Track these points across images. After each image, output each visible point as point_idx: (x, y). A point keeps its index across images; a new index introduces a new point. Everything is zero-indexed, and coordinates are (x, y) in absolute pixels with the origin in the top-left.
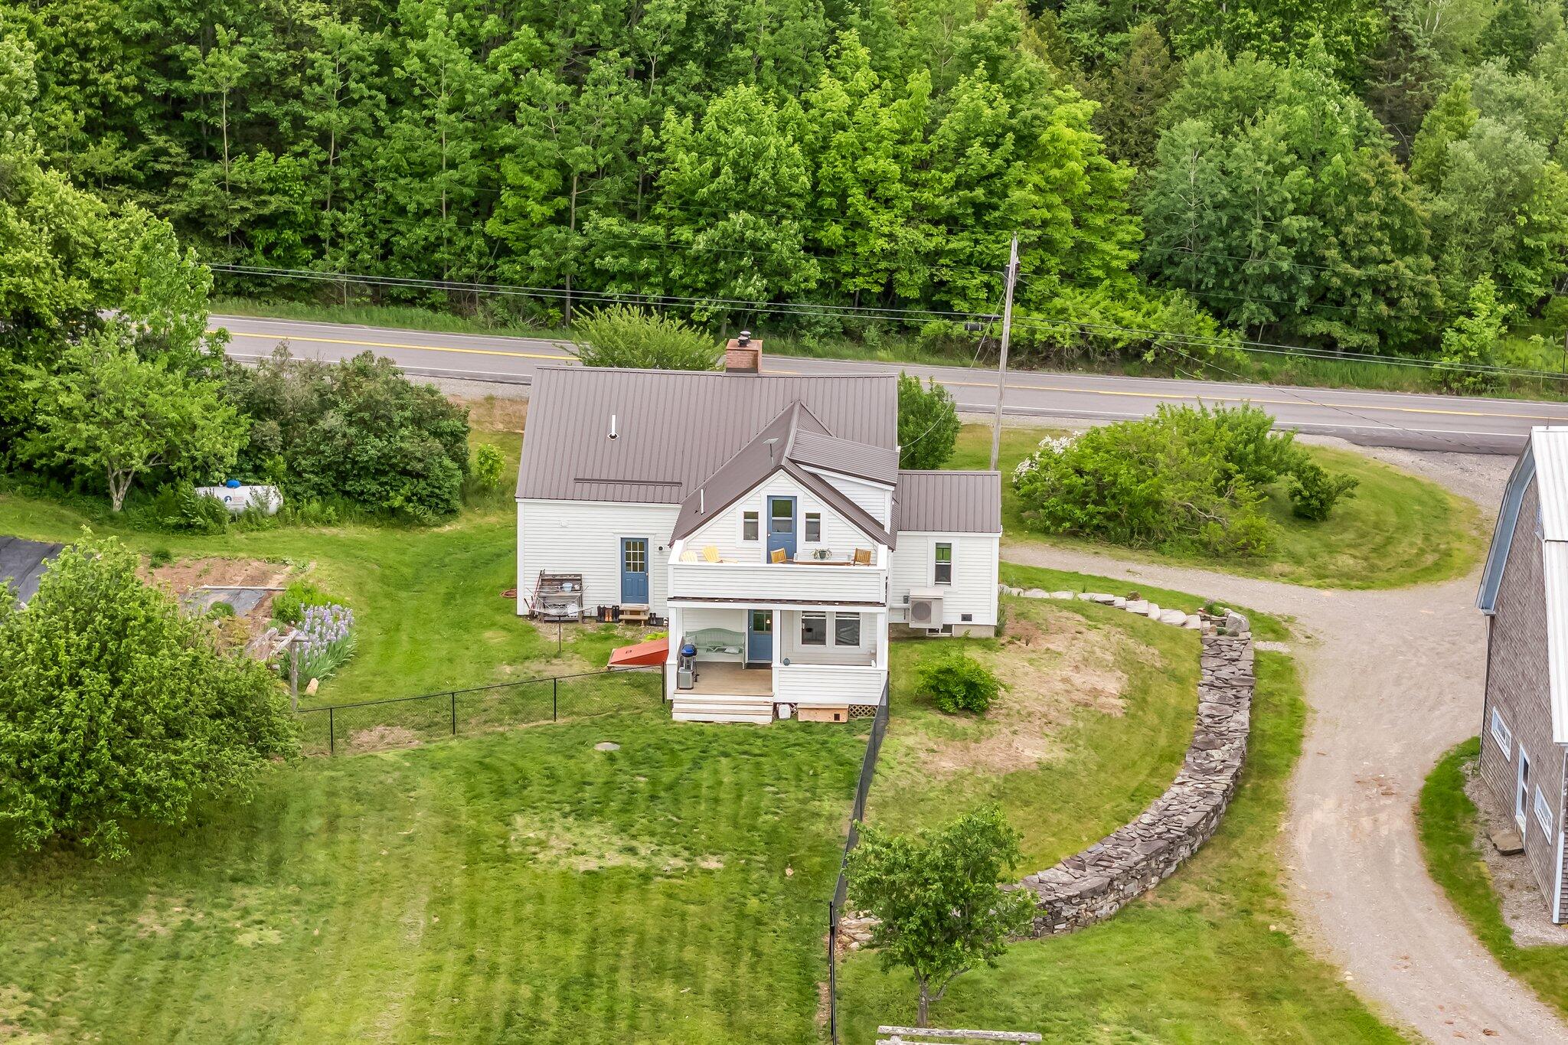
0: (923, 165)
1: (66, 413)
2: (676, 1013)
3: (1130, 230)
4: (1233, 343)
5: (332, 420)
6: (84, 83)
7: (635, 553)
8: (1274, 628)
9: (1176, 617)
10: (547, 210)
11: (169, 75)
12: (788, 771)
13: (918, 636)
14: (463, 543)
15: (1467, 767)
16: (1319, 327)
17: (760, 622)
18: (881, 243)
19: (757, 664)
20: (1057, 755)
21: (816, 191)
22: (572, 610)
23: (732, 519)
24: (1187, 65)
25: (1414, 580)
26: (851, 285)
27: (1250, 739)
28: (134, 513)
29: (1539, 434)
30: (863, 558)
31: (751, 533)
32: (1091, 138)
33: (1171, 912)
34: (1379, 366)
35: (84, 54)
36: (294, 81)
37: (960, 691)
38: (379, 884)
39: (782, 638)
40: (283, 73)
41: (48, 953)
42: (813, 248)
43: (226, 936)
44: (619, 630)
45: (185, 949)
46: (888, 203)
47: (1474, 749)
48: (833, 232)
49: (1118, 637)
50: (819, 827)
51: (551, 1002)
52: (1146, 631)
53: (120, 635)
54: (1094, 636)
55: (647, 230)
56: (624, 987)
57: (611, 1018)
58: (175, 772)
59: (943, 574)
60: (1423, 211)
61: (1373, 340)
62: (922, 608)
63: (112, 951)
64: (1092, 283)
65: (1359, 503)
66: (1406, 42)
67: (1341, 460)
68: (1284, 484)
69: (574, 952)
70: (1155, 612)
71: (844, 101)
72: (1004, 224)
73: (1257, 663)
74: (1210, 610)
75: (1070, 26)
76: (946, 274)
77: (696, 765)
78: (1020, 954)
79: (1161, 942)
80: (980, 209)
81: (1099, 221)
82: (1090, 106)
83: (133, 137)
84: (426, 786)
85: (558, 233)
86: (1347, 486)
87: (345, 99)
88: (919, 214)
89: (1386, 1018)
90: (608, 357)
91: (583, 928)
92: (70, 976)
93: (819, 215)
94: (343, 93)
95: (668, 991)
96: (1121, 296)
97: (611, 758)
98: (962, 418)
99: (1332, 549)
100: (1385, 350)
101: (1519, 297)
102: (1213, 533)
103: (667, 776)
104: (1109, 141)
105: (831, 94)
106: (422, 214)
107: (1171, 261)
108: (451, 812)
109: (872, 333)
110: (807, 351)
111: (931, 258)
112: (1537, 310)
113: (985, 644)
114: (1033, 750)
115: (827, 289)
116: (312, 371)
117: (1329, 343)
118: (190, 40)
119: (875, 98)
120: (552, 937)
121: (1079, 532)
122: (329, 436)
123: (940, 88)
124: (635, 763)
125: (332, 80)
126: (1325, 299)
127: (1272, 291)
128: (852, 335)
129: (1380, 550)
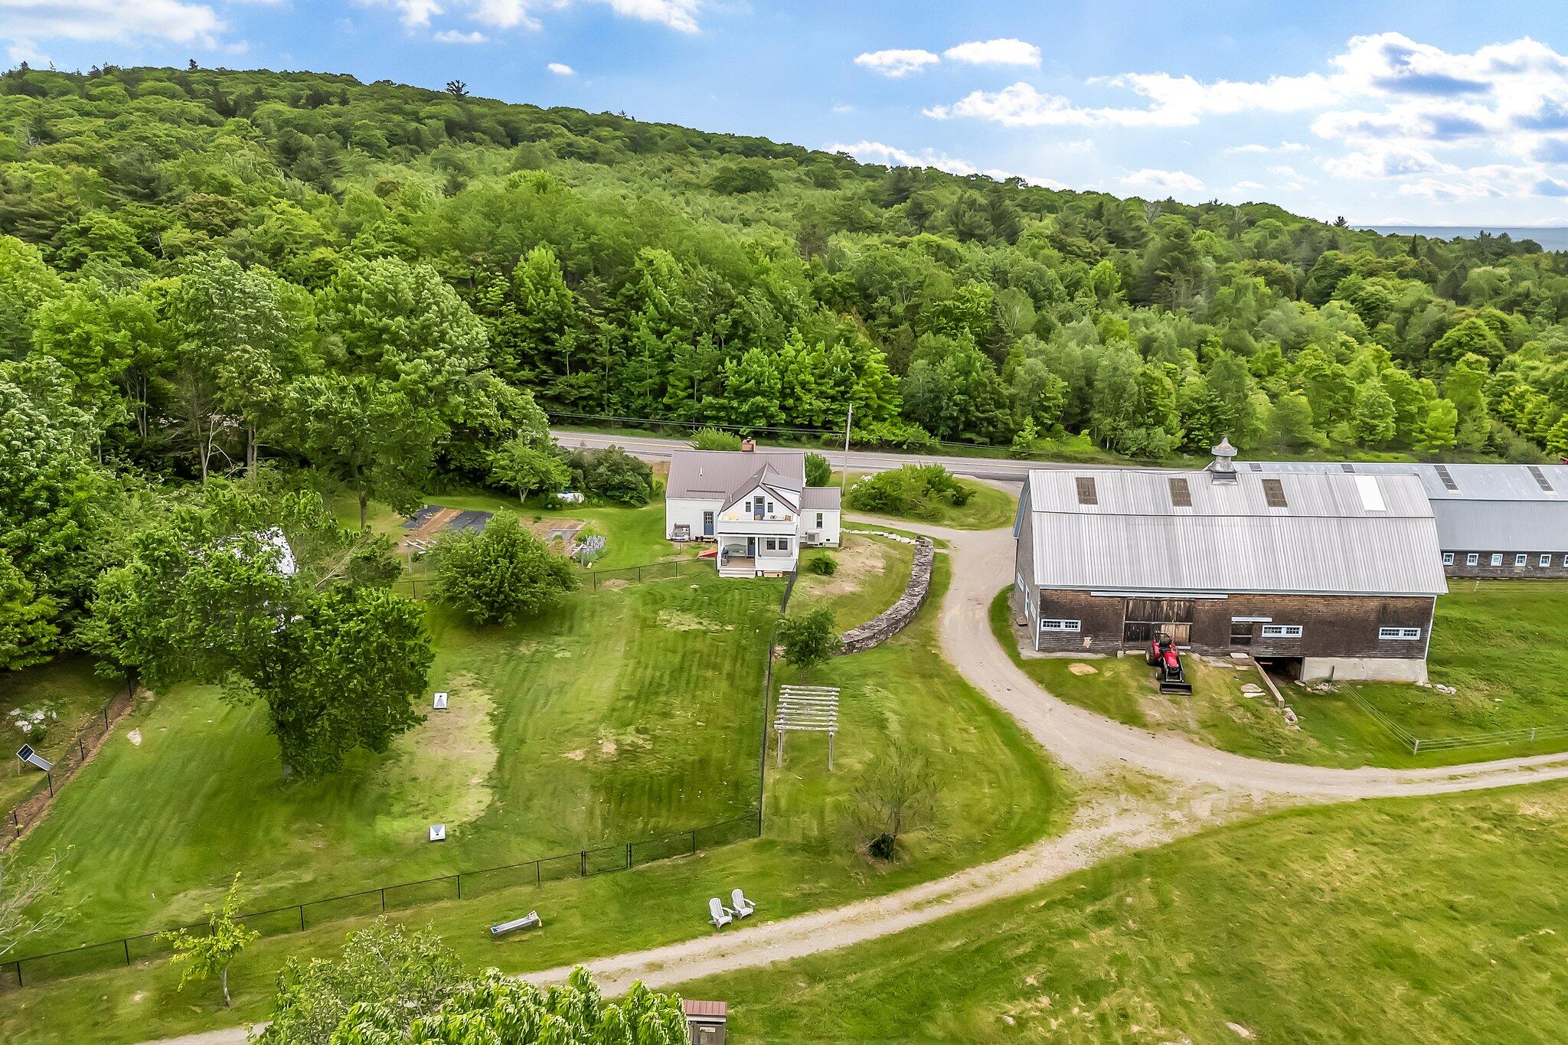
0: (822, 377)
1: (503, 468)
2: (712, 681)
3: (899, 401)
4: (935, 442)
5: (601, 470)
6: (515, 346)
7: (709, 517)
8: (941, 544)
9: (907, 540)
10: (684, 394)
11: (547, 343)
12: (759, 594)
13: (811, 547)
14: (649, 513)
15: (1009, 595)
16: (968, 435)
17: (751, 541)
18: (807, 407)
19: (750, 557)
20: (857, 589)
21: (783, 388)
22: (686, 537)
23: (742, 504)
24: (919, 340)
25: (996, 526)
26: (798, 421)
27: (930, 583)
28: (529, 503)
29: (1032, 473)
30: (788, 518)
31: (748, 509)
32: (885, 367)
33: (896, 644)
34: (990, 449)
35: (515, 336)
36: (592, 346)
37: (823, 567)
38: (608, 636)
39: (760, 547)
40: (589, 343)
41: (485, 661)
42: (783, 408)
43: (551, 654)
44: (703, 545)
45: (536, 659)
46: (810, 391)
47: (1012, 588)
48: (790, 402)
49: (885, 548)
50: (769, 615)
51: (667, 677)
52: (895, 545)
53: (513, 546)
54: (874, 547)
55: (722, 401)
56: (694, 671)
57: (688, 683)
58: (533, 595)
59: (819, 524)
60: (1006, 393)
61: (987, 440)
62: (812, 537)
63: (508, 660)
64: (884, 420)
65: (976, 499)
66: (1002, 331)
67: (972, 484)
68: (950, 492)
69: (677, 659)
70: (898, 538)
71: (794, 353)
72: (851, 398)
73: (935, 556)
74: (919, 538)
75: (878, 326)
76: (830, 418)
77: (726, 593)
78: (837, 661)
79: (893, 656)
80: (843, 393)
81: (887, 397)
82: (883, 355)
83: (534, 367)
84: (628, 601)
85: (690, 402)
86: (972, 493)
87: (612, 353)
88: (822, 395)
89: (972, 684)
90: (704, 447)
91: (680, 651)
92: (492, 670)
93: (784, 396)
94: (611, 350)
95: (710, 674)
96: (894, 425)
97: (695, 590)
98: (833, 469)
99: (967, 516)
100: (992, 443)
101: (1042, 424)
102: (921, 510)
103: (715, 597)
104: (891, 368)
105: (789, 350)
106: (640, 395)
107: (914, 412)
108: (636, 610)
109: (804, 438)
110: (781, 445)
111: (825, 412)
112: (1049, 428)
113: (834, 549)
114: (849, 588)
115: (788, 424)
116: (595, 452)
117: (971, 441)
118: (555, 331)
119: (805, 352)
120: (669, 654)
121: (873, 510)
122: (601, 475)
123: (828, 349)
124: (704, 592)
125: (606, 346)
126: (970, 426)
127: (950, 423)
128: (796, 439)
129: (984, 516)
